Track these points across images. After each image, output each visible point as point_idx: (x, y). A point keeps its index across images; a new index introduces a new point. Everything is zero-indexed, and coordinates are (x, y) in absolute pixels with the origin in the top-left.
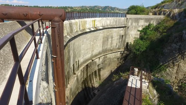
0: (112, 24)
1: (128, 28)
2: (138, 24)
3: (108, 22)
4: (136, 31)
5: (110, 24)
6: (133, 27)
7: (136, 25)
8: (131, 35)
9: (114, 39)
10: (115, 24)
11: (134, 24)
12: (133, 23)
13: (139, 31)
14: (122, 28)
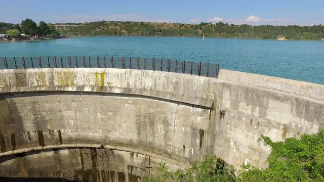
0: (160, 88)
1: (222, 114)
2: (263, 114)
3: (148, 83)
4: (257, 138)
5: (153, 88)
6: (240, 119)
7: (256, 114)
8: (232, 143)
9: (172, 128)
10: (171, 89)
11: (246, 109)
12: (243, 104)
13: (268, 141)
14: (200, 110)
